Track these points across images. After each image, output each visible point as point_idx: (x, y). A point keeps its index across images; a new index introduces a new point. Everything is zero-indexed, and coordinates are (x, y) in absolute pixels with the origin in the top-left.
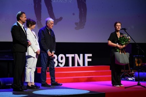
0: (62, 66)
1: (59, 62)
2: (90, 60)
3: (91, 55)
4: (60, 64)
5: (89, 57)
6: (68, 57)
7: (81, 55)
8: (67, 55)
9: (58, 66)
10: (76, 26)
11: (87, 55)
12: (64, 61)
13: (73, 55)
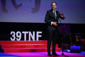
0: (18, 40)
1: (16, 37)
2: (41, 36)
3: (41, 32)
4: (17, 39)
5: (39, 34)
6: (24, 34)
7: (34, 32)
8: (23, 32)
9: (16, 40)
10: (32, 11)
11: (38, 33)
12: (20, 36)
13: (27, 32)
